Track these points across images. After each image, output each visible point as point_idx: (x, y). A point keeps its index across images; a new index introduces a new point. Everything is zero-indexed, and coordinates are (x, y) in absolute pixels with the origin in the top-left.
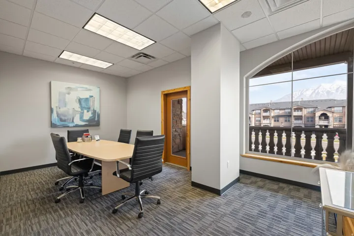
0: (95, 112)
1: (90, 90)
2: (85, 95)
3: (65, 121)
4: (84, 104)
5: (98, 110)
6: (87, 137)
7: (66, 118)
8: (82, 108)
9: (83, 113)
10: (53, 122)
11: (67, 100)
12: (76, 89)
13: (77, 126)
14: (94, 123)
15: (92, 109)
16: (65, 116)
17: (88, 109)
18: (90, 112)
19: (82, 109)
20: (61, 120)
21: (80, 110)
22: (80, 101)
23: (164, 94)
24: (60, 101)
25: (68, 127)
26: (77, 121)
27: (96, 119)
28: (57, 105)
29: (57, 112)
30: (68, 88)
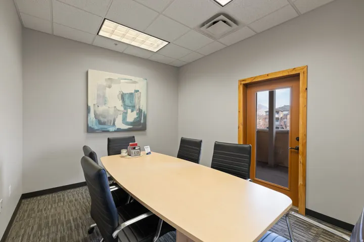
0: (140, 111)
1: (135, 82)
2: (129, 89)
3: (104, 124)
4: (127, 102)
5: (144, 109)
6: (134, 148)
7: (106, 120)
8: (125, 106)
9: (126, 113)
10: (90, 125)
11: (107, 96)
12: (118, 82)
13: (119, 130)
14: (140, 127)
15: (137, 107)
16: (105, 117)
17: (133, 108)
18: (135, 112)
19: (125, 109)
20: (100, 123)
21: (122, 109)
22: (123, 96)
23: (244, 85)
24: (99, 96)
25: (108, 131)
26: (120, 124)
27: (142, 121)
28: (95, 103)
29: (95, 112)
30: (109, 79)
